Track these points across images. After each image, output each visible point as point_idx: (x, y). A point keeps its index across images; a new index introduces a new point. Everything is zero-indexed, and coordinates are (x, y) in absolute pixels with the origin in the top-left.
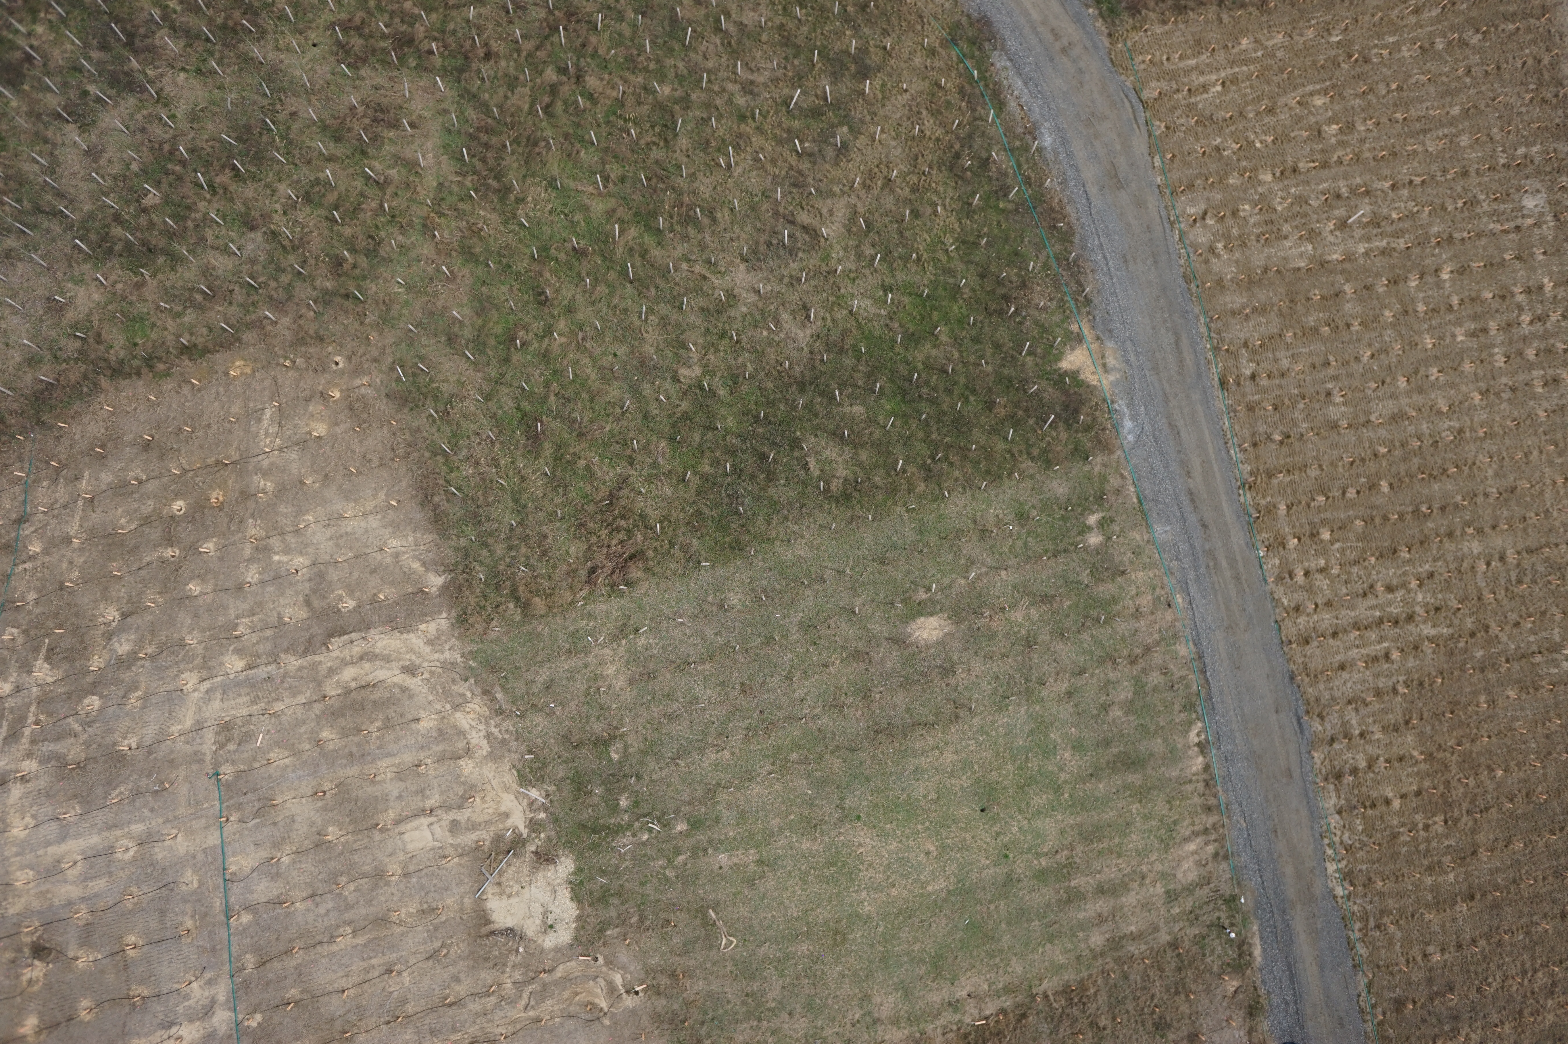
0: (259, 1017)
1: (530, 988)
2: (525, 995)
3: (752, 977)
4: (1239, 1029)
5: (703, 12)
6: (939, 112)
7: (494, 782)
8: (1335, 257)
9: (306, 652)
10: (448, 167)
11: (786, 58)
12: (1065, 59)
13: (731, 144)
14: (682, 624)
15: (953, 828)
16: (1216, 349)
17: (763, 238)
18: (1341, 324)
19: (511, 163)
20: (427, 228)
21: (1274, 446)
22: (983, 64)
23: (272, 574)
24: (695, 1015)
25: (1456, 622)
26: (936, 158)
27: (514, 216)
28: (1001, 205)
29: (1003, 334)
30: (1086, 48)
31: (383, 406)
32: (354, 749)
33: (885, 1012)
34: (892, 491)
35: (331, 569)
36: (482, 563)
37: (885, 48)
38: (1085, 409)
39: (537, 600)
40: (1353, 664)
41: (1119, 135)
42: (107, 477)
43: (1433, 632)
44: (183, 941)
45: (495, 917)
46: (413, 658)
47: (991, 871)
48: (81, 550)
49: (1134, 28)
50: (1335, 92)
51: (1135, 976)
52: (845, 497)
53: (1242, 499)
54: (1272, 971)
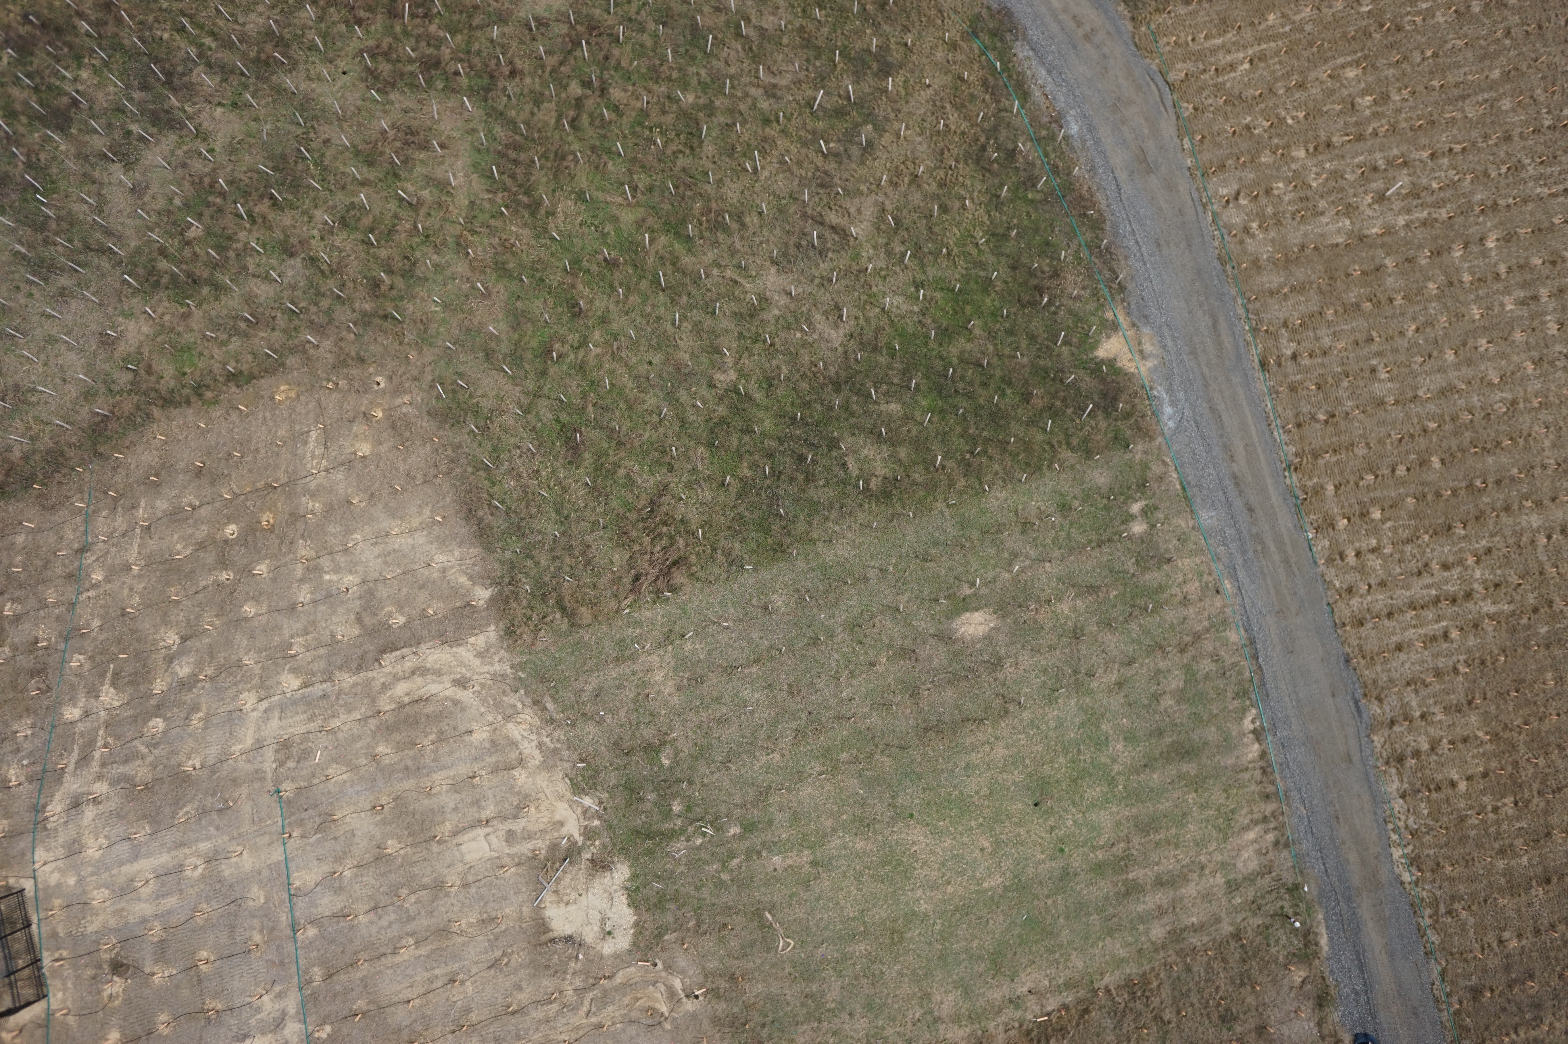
0: (328, 1028)
1: (591, 995)
2: (586, 1002)
3: (810, 979)
4: (1308, 1020)
5: (723, 18)
6: (963, 105)
7: (547, 791)
8: (1374, 231)
9: (359, 669)
10: (478, 184)
11: (808, 60)
12: (1088, 46)
13: (756, 148)
14: (727, 628)
15: (1007, 824)
16: (1255, 330)
17: (793, 240)
18: (1383, 299)
19: (541, 178)
20: (461, 246)
21: (1318, 426)
22: (1005, 55)
23: (324, 593)
24: (756, 1018)
25: (1518, 598)
26: (962, 152)
27: (546, 230)
28: (1030, 196)
29: (1037, 325)
30: (1109, 33)
31: (425, 424)
32: (410, 763)
33: (946, 1010)
34: (932, 487)
35: (380, 586)
36: (527, 575)
37: (906, 45)
38: (1124, 397)
39: (583, 609)
40: (1410, 644)
41: (1146, 119)
42: (162, 505)
43: (1493, 609)
44: (253, 955)
45: (554, 925)
46: (464, 671)
47: (1047, 865)
48: (140, 576)
49: (1157, 10)
50: (1368, 63)
51: (1198, 968)
52: (886, 495)
53: (1288, 481)
54: (1340, 960)
